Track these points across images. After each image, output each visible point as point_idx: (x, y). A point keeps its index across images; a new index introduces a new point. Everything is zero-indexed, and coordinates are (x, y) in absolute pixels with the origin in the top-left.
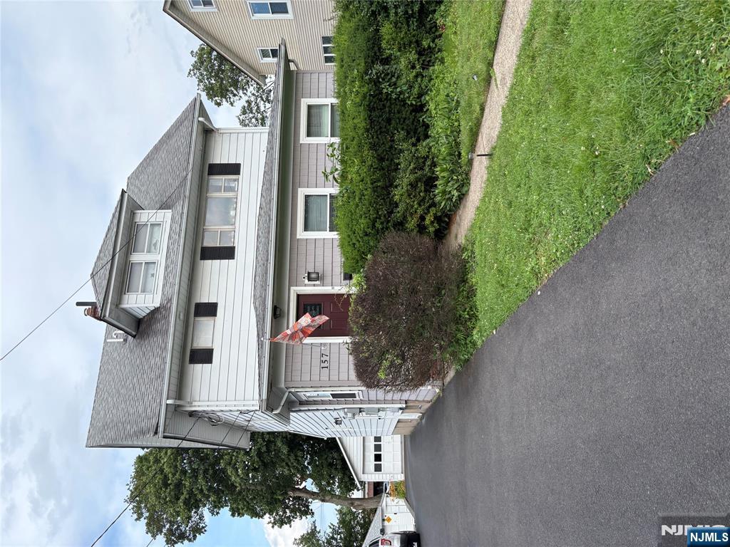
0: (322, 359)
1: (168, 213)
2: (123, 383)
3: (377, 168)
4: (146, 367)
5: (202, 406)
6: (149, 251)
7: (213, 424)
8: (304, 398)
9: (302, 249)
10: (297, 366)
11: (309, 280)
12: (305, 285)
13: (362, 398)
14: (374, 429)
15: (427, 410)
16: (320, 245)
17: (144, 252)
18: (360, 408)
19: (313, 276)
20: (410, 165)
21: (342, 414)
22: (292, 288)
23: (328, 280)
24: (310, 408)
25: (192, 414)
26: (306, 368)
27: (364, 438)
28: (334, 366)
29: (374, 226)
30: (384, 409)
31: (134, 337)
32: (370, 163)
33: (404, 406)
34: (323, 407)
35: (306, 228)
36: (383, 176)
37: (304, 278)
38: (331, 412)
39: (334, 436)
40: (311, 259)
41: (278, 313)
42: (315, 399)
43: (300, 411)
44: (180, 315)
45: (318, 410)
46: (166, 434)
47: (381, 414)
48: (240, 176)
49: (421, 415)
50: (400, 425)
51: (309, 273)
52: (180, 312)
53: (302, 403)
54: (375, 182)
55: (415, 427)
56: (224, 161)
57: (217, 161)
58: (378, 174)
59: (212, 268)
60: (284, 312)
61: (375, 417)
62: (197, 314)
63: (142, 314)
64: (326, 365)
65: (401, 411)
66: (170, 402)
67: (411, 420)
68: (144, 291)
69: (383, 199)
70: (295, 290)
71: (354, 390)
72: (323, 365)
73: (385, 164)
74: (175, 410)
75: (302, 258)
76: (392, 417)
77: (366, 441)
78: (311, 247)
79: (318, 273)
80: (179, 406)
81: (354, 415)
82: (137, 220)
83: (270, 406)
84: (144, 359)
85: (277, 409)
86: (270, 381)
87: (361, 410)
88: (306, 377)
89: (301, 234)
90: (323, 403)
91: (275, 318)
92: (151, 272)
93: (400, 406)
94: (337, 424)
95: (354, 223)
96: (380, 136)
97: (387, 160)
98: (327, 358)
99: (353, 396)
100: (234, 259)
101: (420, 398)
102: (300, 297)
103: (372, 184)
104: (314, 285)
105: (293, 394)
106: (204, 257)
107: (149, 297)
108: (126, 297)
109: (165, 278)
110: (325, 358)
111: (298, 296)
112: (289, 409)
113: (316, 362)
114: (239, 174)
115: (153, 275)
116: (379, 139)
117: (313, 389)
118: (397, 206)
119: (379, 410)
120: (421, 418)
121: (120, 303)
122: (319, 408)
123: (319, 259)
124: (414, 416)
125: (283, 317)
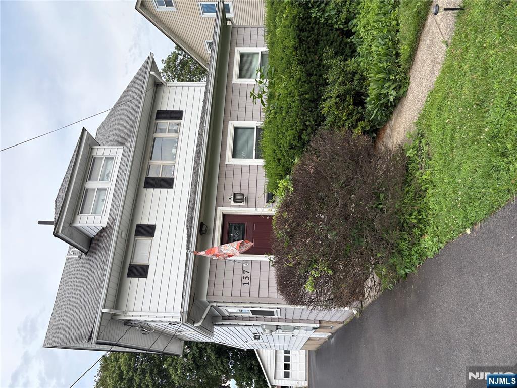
0: (244, 275)
1: (120, 149)
2: (74, 293)
3: (305, 82)
4: (91, 279)
5: (136, 316)
6: (102, 180)
7: (145, 333)
8: (226, 313)
9: (230, 173)
10: (219, 281)
11: (234, 202)
12: (231, 206)
13: (279, 316)
14: (286, 345)
15: (337, 331)
16: (246, 170)
17: (97, 180)
18: (277, 326)
19: (239, 197)
20: (339, 78)
21: (260, 330)
22: (218, 208)
23: (252, 201)
24: (232, 323)
25: (127, 323)
26: (228, 283)
27: (276, 351)
28: (255, 282)
29: (300, 138)
30: (298, 328)
31: (86, 253)
32: (298, 77)
33: (318, 325)
34: (244, 323)
35: (234, 155)
36: (311, 89)
37: (230, 198)
38: (251, 328)
39: (253, 348)
40: (237, 182)
41: (204, 230)
42: (236, 315)
43: (223, 325)
44: (121, 233)
45: (239, 325)
46: (99, 340)
47: (296, 332)
48: (182, 121)
49: (331, 334)
50: (310, 342)
51: (235, 194)
52: (122, 231)
53: (224, 318)
54: (303, 95)
55: (322, 345)
56: (170, 108)
57: (164, 108)
58: (306, 87)
59: (153, 194)
60: (210, 230)
61: (289, 334)
62: (138, 234)
63: (93, 233)
64: (247, 281)
65: (314, 330)
66: (105, 310)
67: (319, 339)
68: (95, 213)
69: (311, 111)
70: (222, 210)
71: (273, 308)
72: (244, 281)
73: (313, 78)
74: (112, 319)
75: (229, 181)
76: (305, 335)
77: (278, 352)
78: (238, 172)
79: (243, 195)
80: (115, 315)
81: (271, 331)
82: (94, 154)
83: (191, 318)
84: (90, 273)
85: (198, 322)
86: (193, 294)
87: (278, 328)
88: (228, 292)
89: (229, 160)
90: (244, 319)
91: (201, 235)
92: (102, 197)
93: (314, 325)
94: (255, 339)
95: (280, 136)
96: (308, 54)
97: (316, 75)
98: (249, 275)
99: (272, 313)
100: (172, 188)
101: (334, 320)
102: (226, 217)
103: (300, 96)
104: (239, 206)
105: (217, 308)
106: (146, 186)
107: (98, 217)
108: (78, 217)
109: (113, 202)
110: (246, 275)
111: (224, 216)
112: (212, 322)
113: (238, 278)
114: (182, 119)
115: (103, 200)
116: (308, 57)
117: (234, 305)
118: (324, 120)
119: (295, 328)
120: (330, 338)
121: (73, 223)
122: (240, 324)
123: (245, 182)
124: (324, 335)
125: (209, 234)
